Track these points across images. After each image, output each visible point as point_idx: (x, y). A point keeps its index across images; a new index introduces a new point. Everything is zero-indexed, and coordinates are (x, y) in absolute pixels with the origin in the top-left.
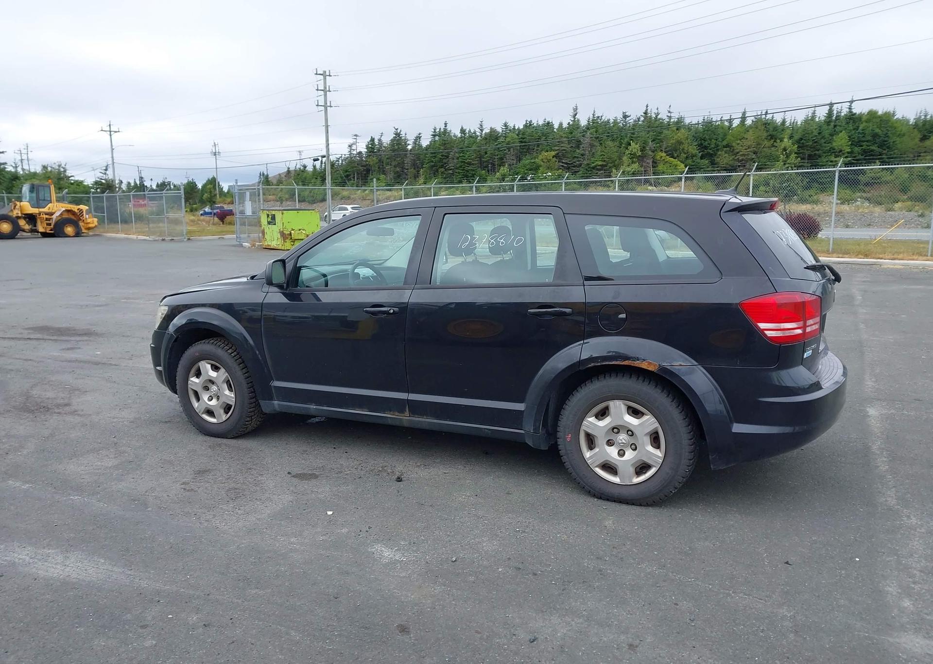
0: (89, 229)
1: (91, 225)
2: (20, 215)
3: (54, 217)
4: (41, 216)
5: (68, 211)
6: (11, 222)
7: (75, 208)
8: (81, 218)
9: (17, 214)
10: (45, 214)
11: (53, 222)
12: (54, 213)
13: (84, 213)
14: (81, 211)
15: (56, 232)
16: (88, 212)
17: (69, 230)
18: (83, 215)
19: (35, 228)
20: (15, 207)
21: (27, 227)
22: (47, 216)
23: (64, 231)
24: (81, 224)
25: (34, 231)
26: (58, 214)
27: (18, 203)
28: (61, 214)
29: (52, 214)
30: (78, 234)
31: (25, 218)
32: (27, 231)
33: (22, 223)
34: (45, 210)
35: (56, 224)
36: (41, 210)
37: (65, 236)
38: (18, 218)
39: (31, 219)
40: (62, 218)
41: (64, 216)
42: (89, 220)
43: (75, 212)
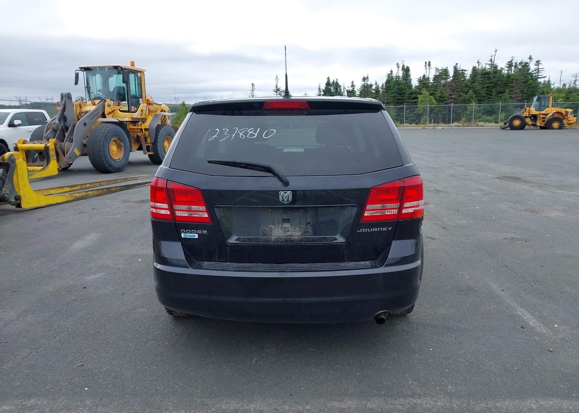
0: (570, 124)
1: (571, 122)
2: (527, 115)
3: (548, 116)
4: (540, 116)
5: (558, 113)
6: (521, 120)
7: (563, 111)
8: (566, 117)
9: (526, 115)
10: (543, 115)
11: (546, 120)
12: (549, 114)
13: (569, 114)
14: (567, 112)
15: (547, 126)
16: (571, 113)
17: (556, 125)
18: (568, 115)
19: (535, 123)
20: (526, 110)
21: (530, 123)
22: (544, 116)
23: (552, 125)
24: (565, 121)
25: (534, 125)
26: (550, 115)
27: (528, 108)
28: (553, 114)
29: (547, 115)
30: (560, 128)
31: (530, 117)
32: (530, 125)
33: (528, 120)
34: (544, 112)
35: (548, 121)
36: (541, 112)
37: (552, 128)
38: (526, 117)
39: (534, 118)
40: (554, 117)
41: (555, 116)
42: (570, 119)
43: (562, 113)
